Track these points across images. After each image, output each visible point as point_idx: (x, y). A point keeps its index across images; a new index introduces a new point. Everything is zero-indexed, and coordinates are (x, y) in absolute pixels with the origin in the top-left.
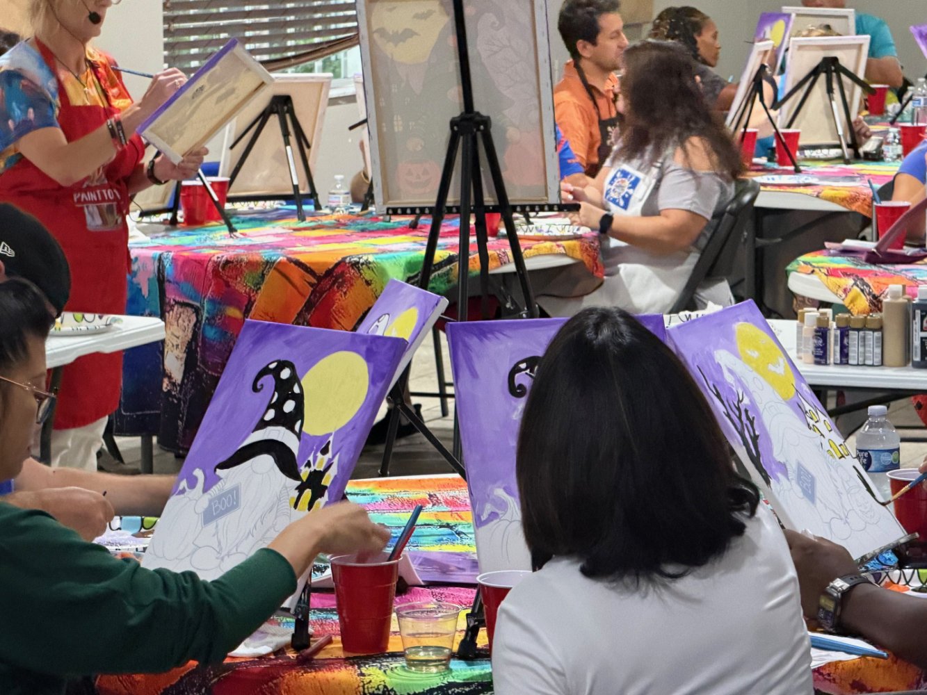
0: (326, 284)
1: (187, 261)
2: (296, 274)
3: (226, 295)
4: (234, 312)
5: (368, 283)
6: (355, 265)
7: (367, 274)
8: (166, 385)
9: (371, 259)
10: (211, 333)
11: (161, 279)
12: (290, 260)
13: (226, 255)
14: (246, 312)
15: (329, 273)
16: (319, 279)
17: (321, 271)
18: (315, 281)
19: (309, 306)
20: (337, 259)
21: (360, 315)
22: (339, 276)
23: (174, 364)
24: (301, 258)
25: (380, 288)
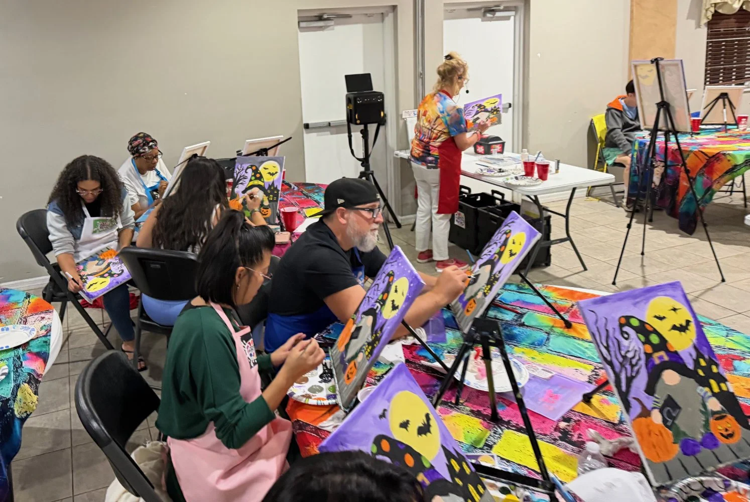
0: (713, 159)
2: (701, 155)
5: (729, 161)
6: (724, 154)
7: (729, 158)
8: (653, 186)
9: (731, 152)
10: (669, 172)
12: (699, 151)
15: (714, 156)
16: (710, 158)
17: (710, 155)
18: (707, 158)
19: (705, 166)
20: (717, 151)
21: (725, 171)
22: (718, 157)
23: (656, 180)
24: (704, 150)
25: (733, 163)
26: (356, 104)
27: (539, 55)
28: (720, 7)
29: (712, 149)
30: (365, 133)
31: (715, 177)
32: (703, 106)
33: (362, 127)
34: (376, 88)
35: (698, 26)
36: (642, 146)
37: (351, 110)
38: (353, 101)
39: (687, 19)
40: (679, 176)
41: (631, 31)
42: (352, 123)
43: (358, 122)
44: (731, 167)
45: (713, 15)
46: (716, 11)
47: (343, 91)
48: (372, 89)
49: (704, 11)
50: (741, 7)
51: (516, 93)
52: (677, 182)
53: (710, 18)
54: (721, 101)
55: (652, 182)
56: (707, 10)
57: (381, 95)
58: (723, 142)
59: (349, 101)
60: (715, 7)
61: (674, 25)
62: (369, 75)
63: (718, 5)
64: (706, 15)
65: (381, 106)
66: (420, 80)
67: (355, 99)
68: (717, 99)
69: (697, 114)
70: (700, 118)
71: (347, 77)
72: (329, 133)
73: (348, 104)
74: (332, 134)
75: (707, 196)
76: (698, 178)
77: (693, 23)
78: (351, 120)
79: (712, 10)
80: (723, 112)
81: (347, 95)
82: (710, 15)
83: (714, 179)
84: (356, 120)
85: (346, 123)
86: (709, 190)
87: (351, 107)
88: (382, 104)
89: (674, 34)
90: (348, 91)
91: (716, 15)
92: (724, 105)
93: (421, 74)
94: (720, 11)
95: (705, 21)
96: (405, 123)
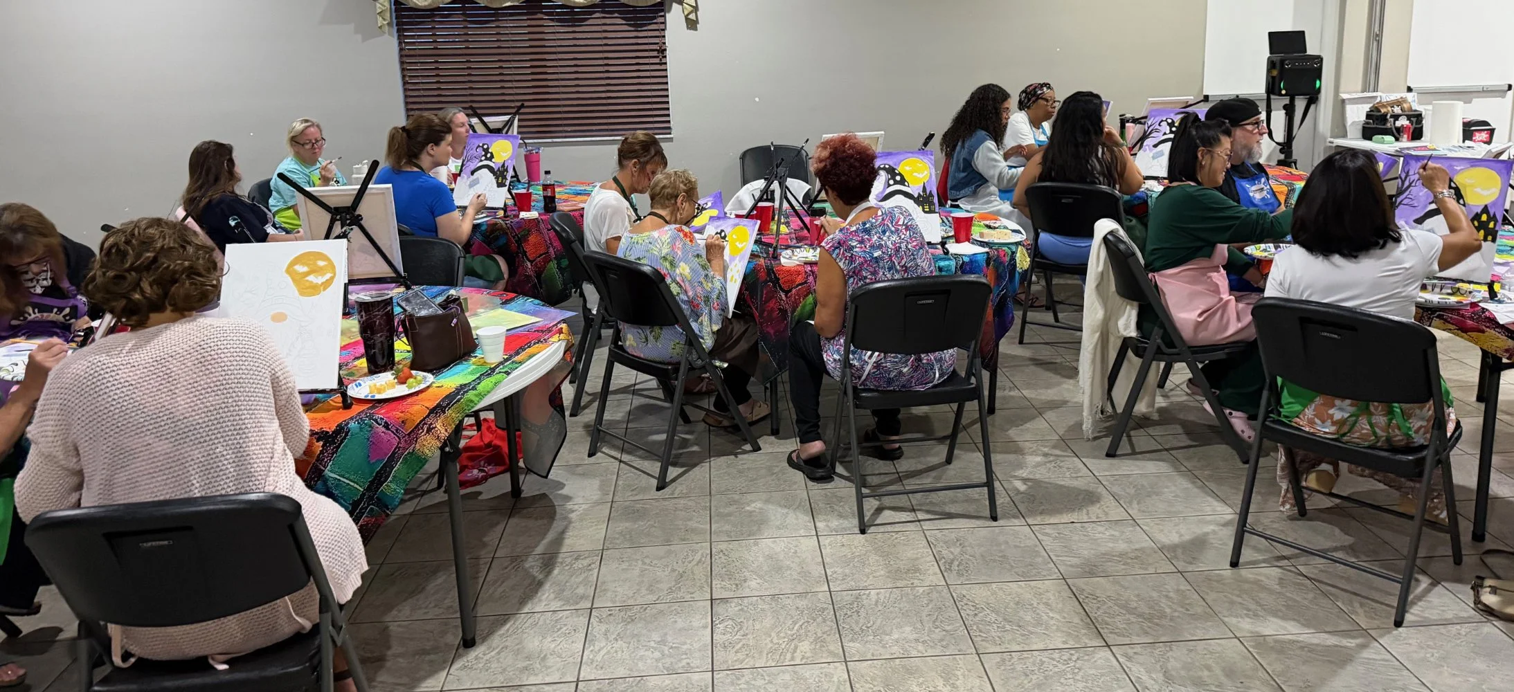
26: (1282, 71)
30: (1289, 110)
33: (1286, 101)
34: (1311, 50)
37: (1273, 78)
38: (1278, 65)
42: (1273, 94)
43: (1284, 92)
47: (1266, 53)
48: (1305, 50)
57: (1319, 59)
59: (1271, 65)
62: (1303, 32)
65: (1318, 74)
66: (1375, 43)
67: (1282, 62)
71: (1270, 34)
73: (1269, 71)
78: (1272, 89)
81: (1269, 58)
84: (1281, 90)
87: (1275, 73)
88: (1320, 70)
90: (1271, 53)
93: (1377, 36)
96: (1343, 101)
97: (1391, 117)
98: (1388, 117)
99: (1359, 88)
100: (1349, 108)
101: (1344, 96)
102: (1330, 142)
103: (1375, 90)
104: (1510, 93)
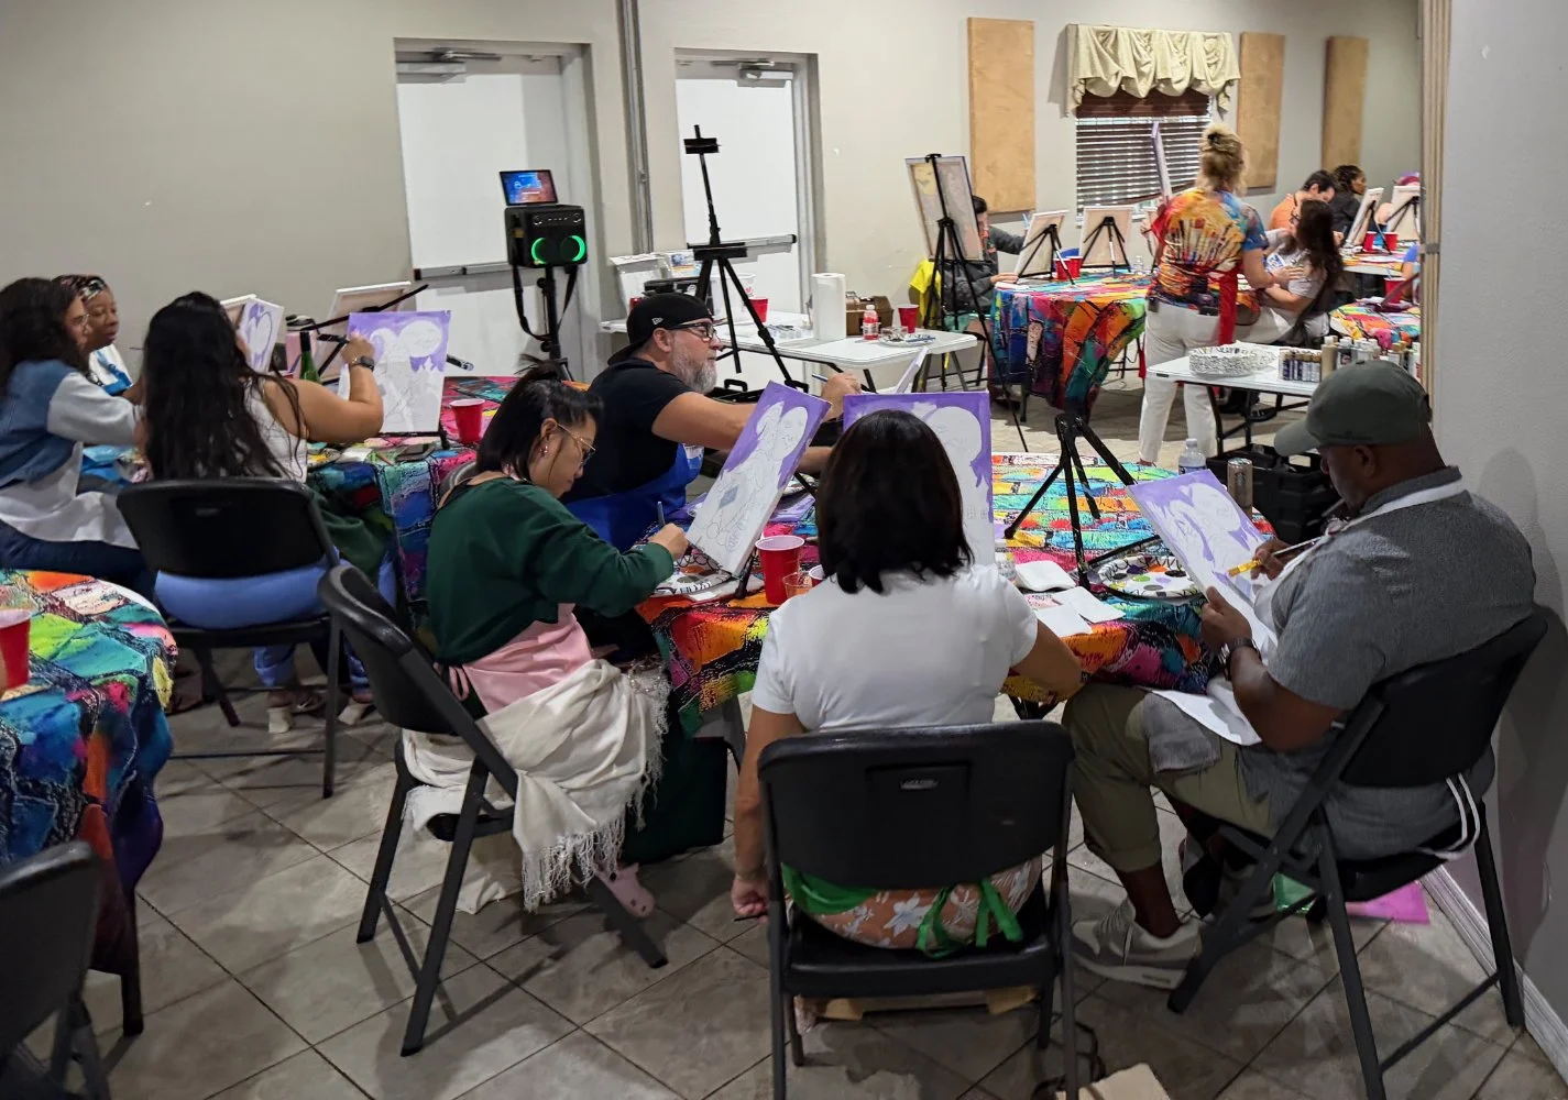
0: (1104, 313)
1: (1039, 300)
2: (1089, 309)
3: (1057, 319)
4: (1060, 326)
5: (1125, 314)
6: (1118, 305)
7: (1125, 310)
8: (1027, 361)
9: (1126, 301)
10: (1049, 336)
11: (1027, 309)
12: (1087, 303)
13: (1056, 298)
14: (1065, 326)
15: (1106, 308)
16: (1101, 311)
17: (1101, 307)
18: (1098, 312)
19: (1095, 325)
20: (1109, 301)
21: (1120, 329)
22: (1110, 310)
23: (1031, 351)
24: (1092, 301)
25: (1131, 316)
26: (530, 230)
27: (837, 150)
28: (1092, 85)
29: (1104, 298)
30: (547, 286)
31: (1109, 340)
32: (1083, 238)
33: (541, 273)
35: (1064, 113)
36: (1007, 300)
37: (518, 241)
38: (523, 221)
39: (1049, 101)
40: (1062, 343)
41: (972, 116)
42: (523, 265)
43: (538, 261)
44: (1127, 323)
45: (1083, 98)
46: (1086, 91)
48: (556, 201)
49: (1070, 91)
50: (1120, 87)
51: (803, 215)
52: (1060, 350)
53: (1080, 101)
54: (1105, 229)
55: (1026, 355)
56: (1074, 89)
57: (577, 212)
58: (1114, 290)
59: (513, 222)
60: (1085, 84)
61: (1031, 110)
62: (547, 172)
63: (1089, 82)
64: (1073, 96)
65: (580, 230)
66: (641, 187)
67: (527, 217)
68: (1100, 227)
69: (1075, 252)
70: (1080, 257)
71: (503, 175)
72: (461, 288)
73: (510, 230)
74: (468, 291)
75: (1101, 371)
76: (1087, 342)
77: (1056, 107)
78: (518, 256)
79: (1082, 88)
80: (1109, 247)
81: (507, 211)
82: (1079, 96)
83: (1108, 342)
84: (533, 258)
85: (510, 268)
86: (1103, 362)
87: (520, 233)
88: (581, 225)
89: (1032, 123)
90: (508, 205)
91: (1087, 96)
92: (1110, 235)
93: (643, 176)
94: (1092, 91)
95: (1072, 106)
96: (616, 270)
97: (679, 287)
98: (675, 288)
99: (630, 249)
100: (625, 277)
101: (618, 261)
102: (605, 328)
103: (650, 250)
104: (795, 246)
